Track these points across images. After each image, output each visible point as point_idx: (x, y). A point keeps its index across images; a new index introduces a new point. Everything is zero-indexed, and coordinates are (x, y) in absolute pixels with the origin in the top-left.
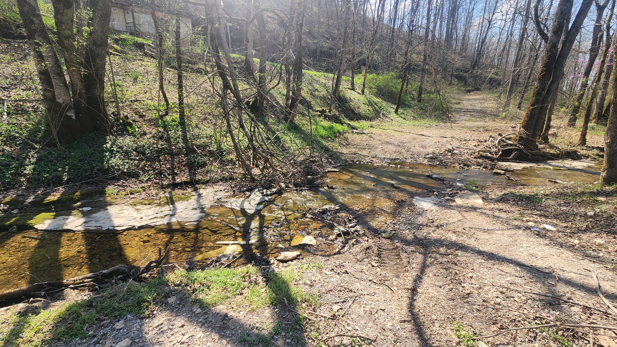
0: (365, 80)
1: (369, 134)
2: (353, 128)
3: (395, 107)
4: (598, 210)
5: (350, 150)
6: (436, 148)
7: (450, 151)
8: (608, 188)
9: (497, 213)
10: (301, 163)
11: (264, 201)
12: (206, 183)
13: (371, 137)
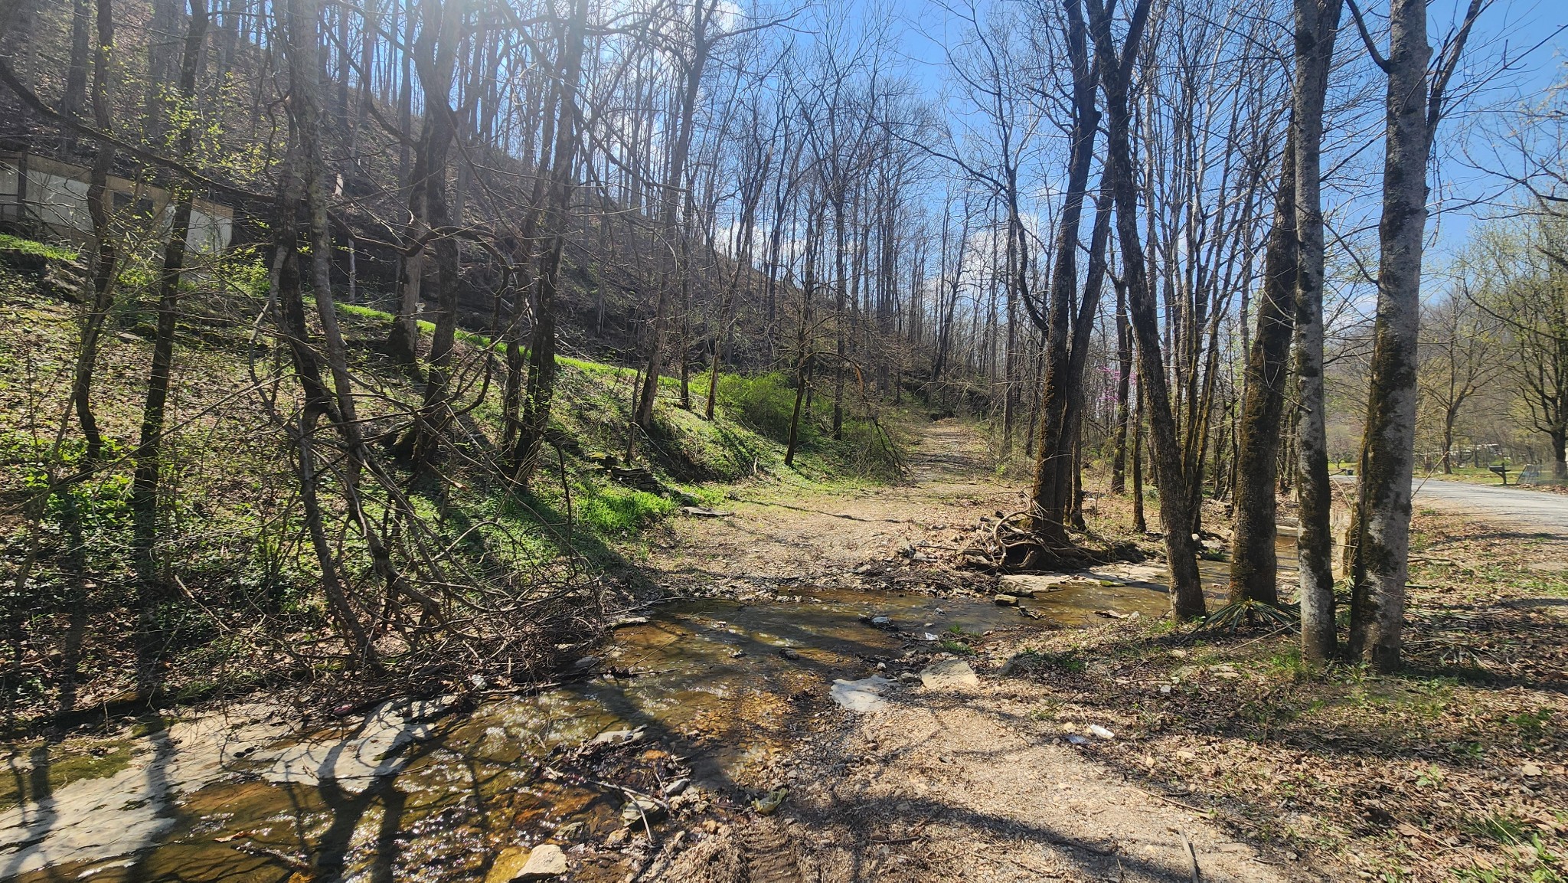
0: (713, 386)
1: (726, 519)
2: (688, 502)
3: (786, 450)
4: (1176, 680)
5: (679, 560)
6: (877, 548)
7: (906, 554)
8: (1187, 628)
9: (1007, 707)
10: (539, 610)
11: (410, 743)
12: (200, 700)
13: (731, 525)
